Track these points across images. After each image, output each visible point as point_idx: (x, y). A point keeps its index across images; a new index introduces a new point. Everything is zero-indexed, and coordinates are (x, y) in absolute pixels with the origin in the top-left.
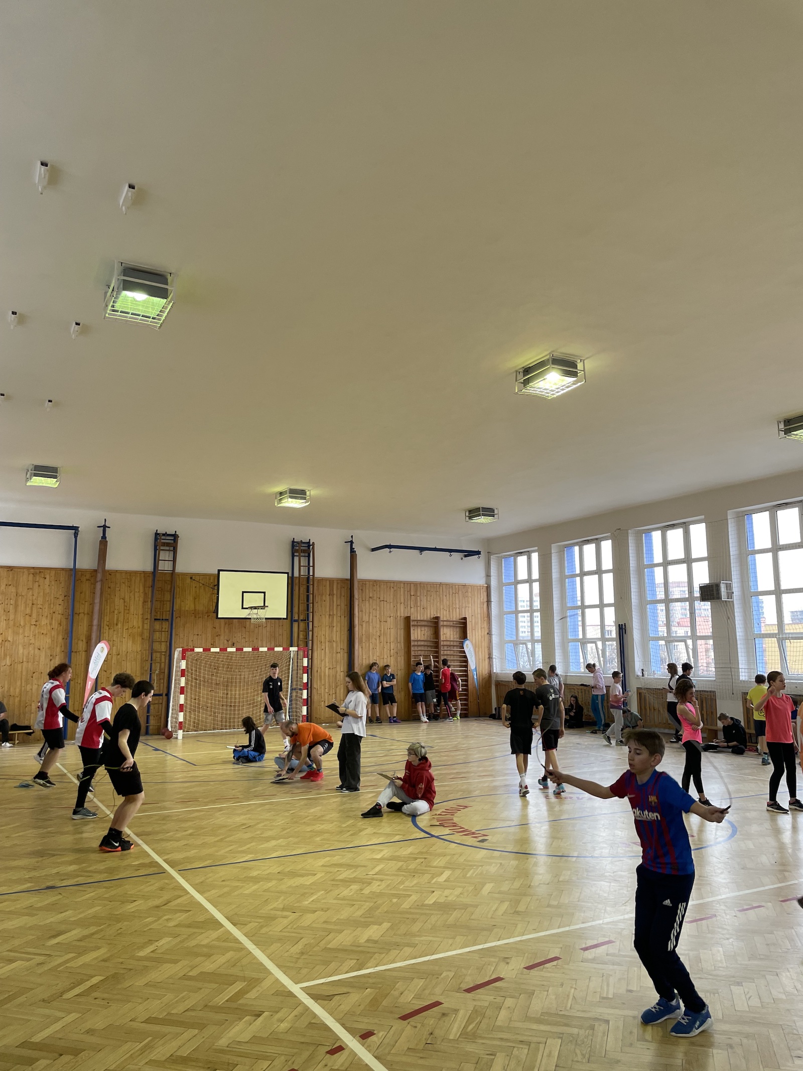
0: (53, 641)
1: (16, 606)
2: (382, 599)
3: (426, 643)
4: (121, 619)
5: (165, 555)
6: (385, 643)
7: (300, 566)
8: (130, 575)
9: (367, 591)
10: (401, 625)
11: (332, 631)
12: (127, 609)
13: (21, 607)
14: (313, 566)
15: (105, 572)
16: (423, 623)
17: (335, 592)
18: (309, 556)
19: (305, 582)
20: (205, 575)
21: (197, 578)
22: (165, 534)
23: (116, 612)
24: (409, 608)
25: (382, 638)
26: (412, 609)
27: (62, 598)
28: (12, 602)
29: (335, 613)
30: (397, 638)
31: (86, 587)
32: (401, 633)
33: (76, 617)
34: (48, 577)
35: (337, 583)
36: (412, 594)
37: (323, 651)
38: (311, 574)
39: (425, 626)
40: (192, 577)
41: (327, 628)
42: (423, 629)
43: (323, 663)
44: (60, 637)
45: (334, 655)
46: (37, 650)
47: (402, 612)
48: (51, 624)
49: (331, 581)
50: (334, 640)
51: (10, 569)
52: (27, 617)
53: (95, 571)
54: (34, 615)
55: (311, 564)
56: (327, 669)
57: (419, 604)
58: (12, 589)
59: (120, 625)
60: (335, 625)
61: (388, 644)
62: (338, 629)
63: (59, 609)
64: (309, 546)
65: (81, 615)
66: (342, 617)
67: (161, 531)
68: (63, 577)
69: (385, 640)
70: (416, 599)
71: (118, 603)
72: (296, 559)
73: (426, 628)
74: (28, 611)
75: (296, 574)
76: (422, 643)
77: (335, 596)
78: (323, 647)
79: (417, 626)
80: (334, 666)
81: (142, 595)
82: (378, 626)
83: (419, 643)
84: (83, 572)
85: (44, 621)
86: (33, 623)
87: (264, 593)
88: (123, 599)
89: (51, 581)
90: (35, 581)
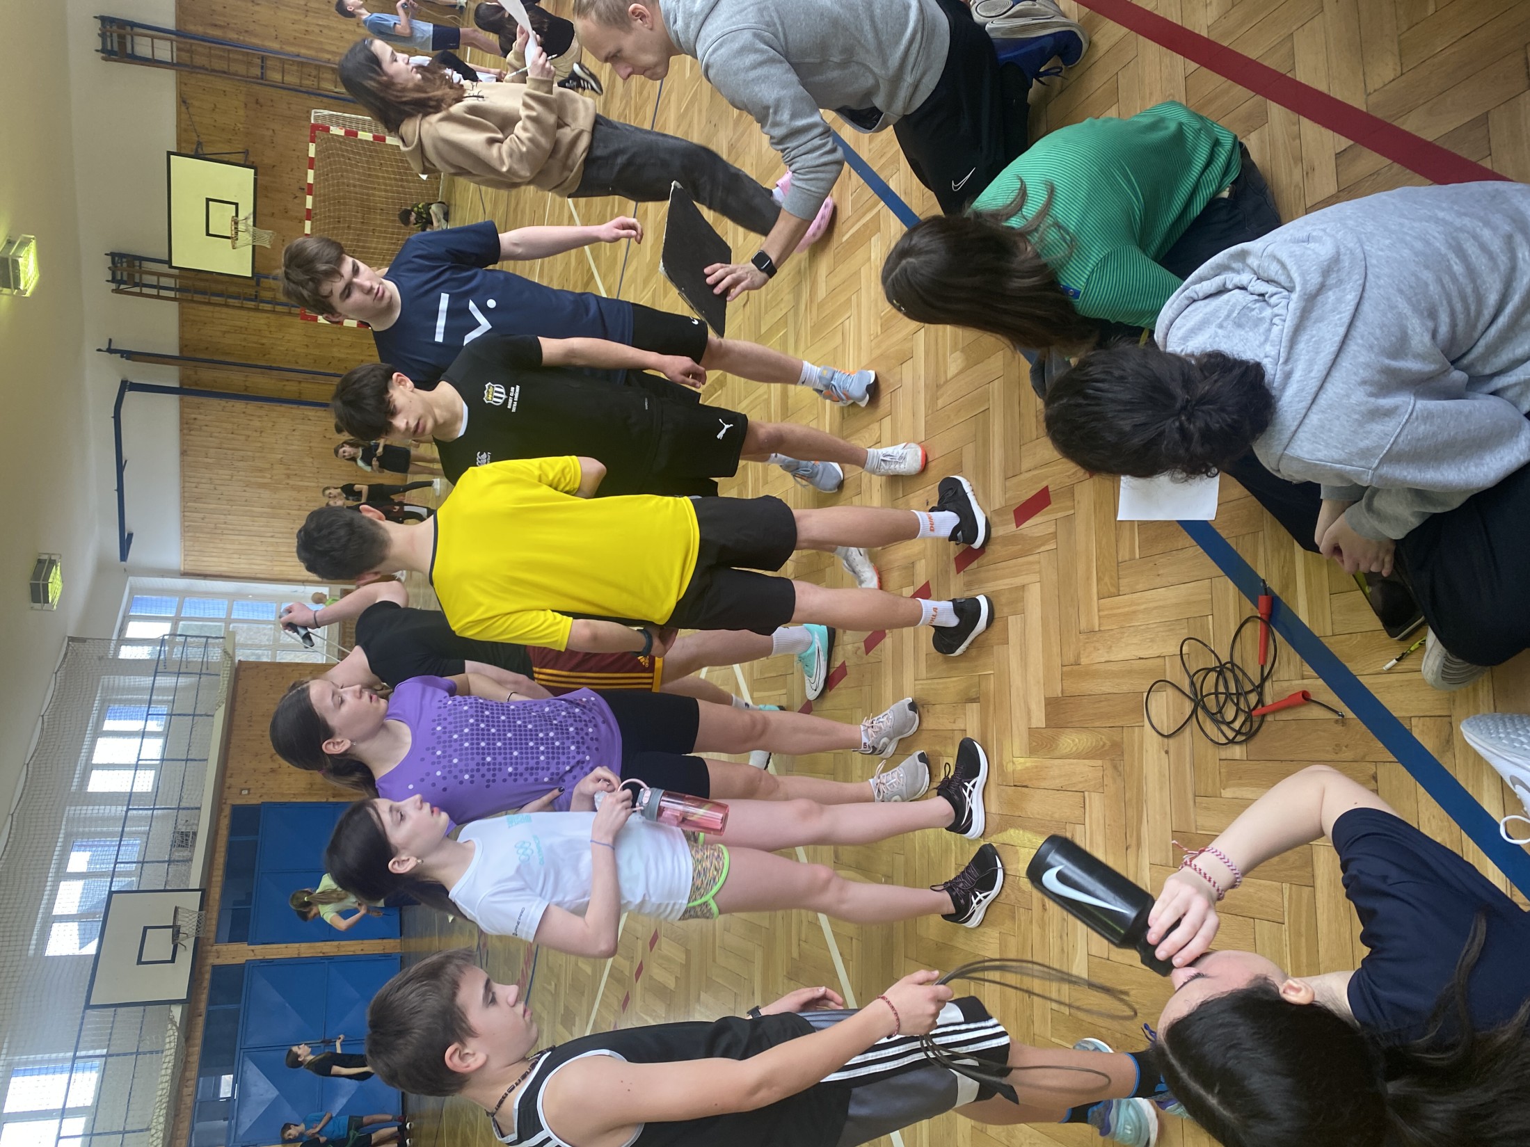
0: (283, 416)
1: (235, 449)
4: (254, 338)
8: (184, 321)
12: (240, 330)
13: (237, 444)
14: (152, 28)
15: (183, 357)
19: (181, 43)
22: (113, 269)
23: (243, 343)
28: (229, 452)
34: (193, 416)
41: (279, 13)
44: (279, 408)
46: (295, 433)
48: (260, 416)
51: (183, 453)
52: (250, 439)
53: (182, 366)
54: (248, 432)
55: (149, 31)
58: (212, 452)
59: (264, 341)
67: (108, 275)
71: (230, 340)
72: (140, 54)
74: (242, 438)
84: (184, 381)
85: (256, 423)
86: (258, 434)
87: (208, 200)
88: (225, 332)
89: (200, 414)
90: (200, 430)
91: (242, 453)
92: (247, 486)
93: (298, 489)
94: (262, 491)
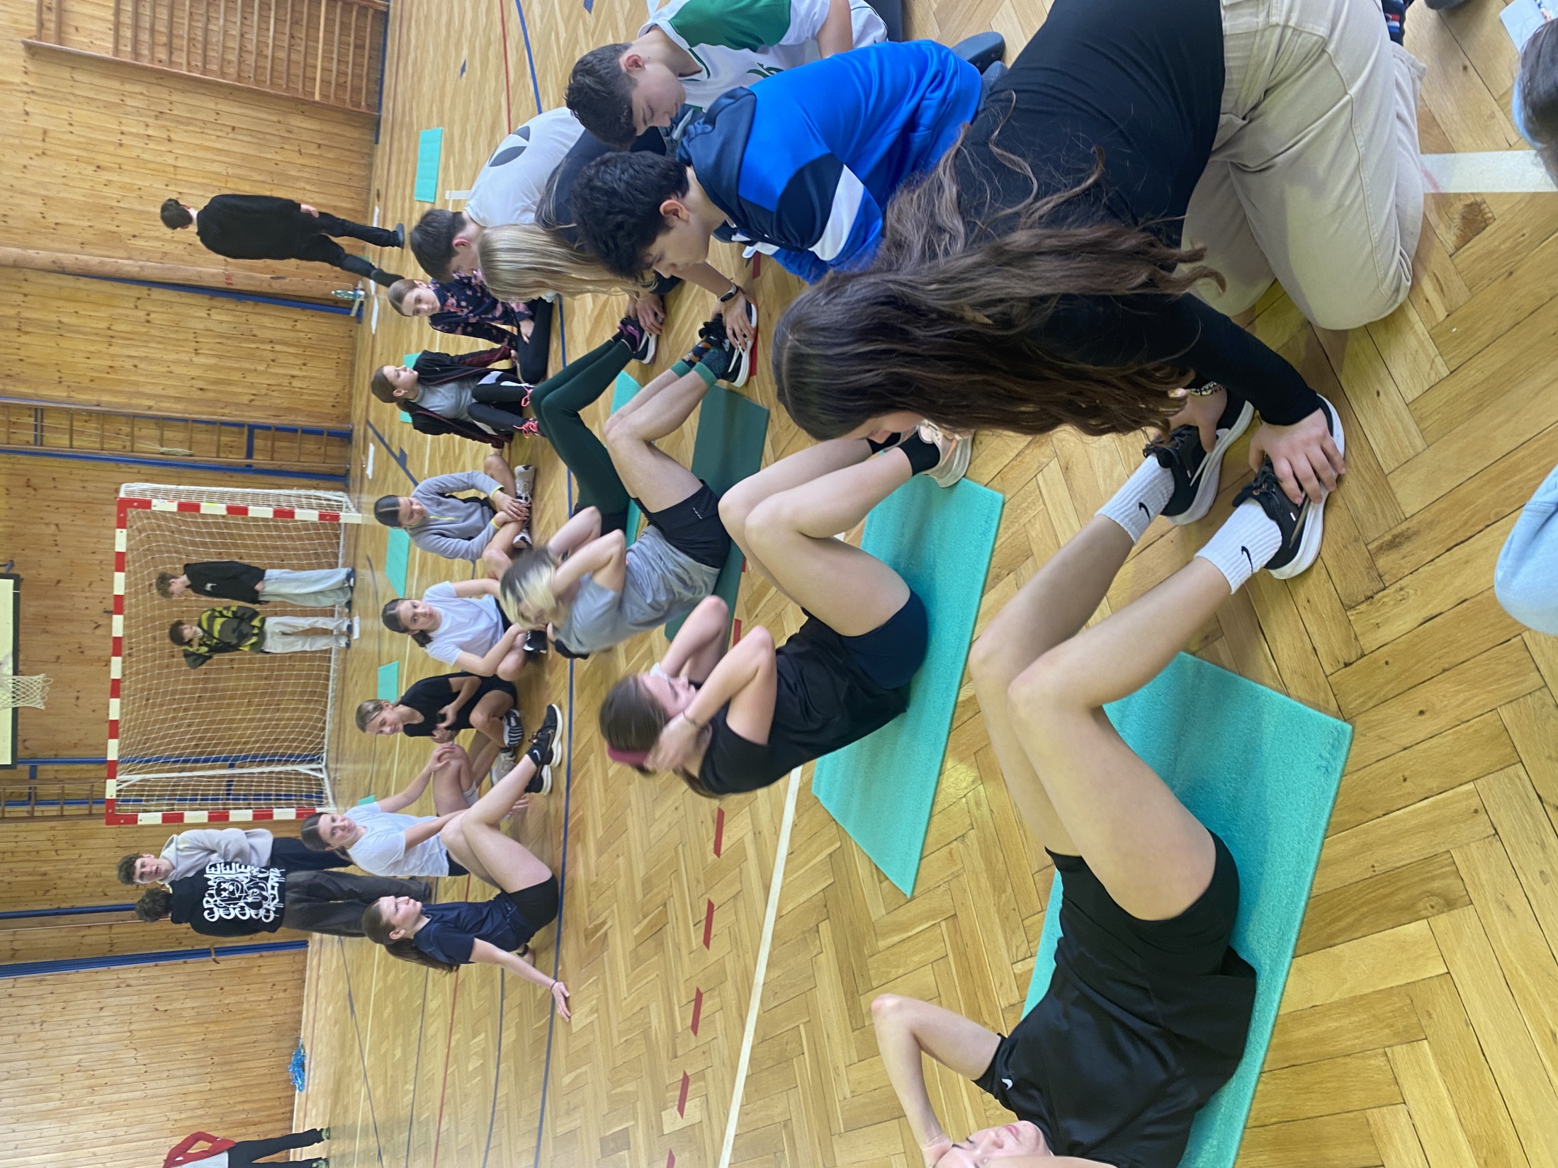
6: (121, 151)
11: (76, 330)
23: (9, 878)
25: (102, 159)
29: (12, 312)
30: (108, 105)
32: (86, 82)
37: (142, 365)
41: (64, 343)
43: (178, 370)
45: (153, 332)
46: (104, 1013)
50: (105, 325)
52: (22, 1040)
56: (196, 359)
59: (45, 868)
60: (54, 317)
61: (125, 140)
62: (71, 307)
66: (27, 288)
69: (111, 149)
78: (128, 364)
80: (191, 336)
82: (60, 167)
83: (127, 19)
85: (34, 1010)
86: (37, 1027)
92: (18, 1121)
93: (109, 1108)
94: (45, 1124)
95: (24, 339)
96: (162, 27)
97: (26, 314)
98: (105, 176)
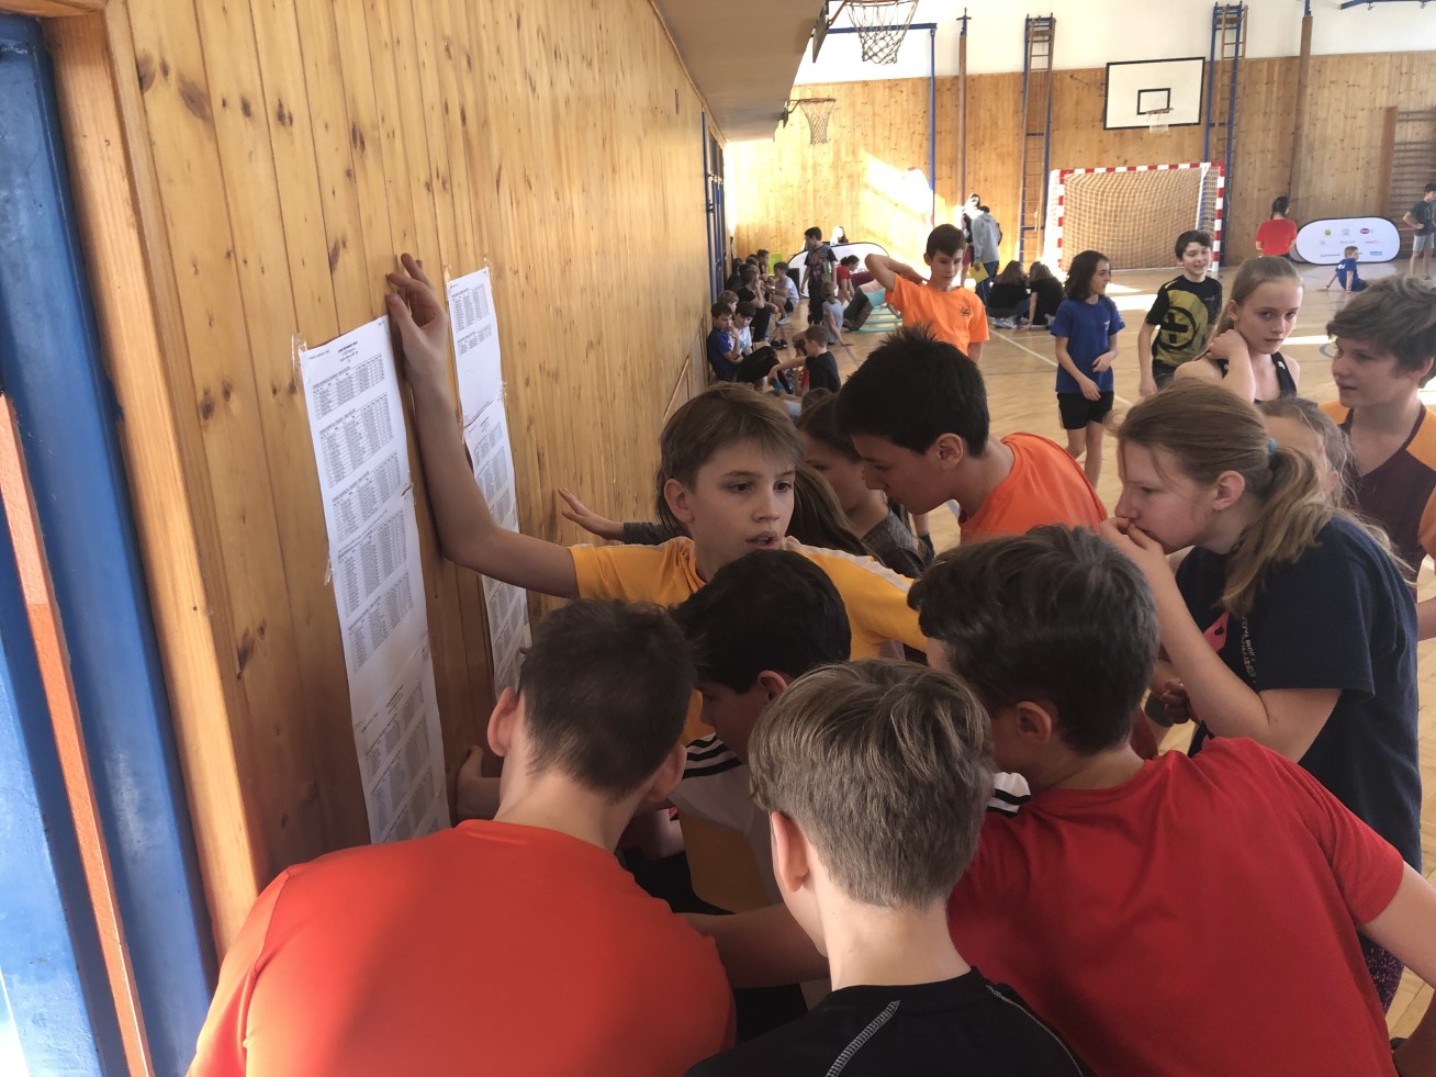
1: (874, 128)
2: (1351, 82)
3: (1419, 147)
4: (988, 135)
5: (1039, 49)
7: (1224, 44)
8: (997, 80)
9: (1328, 73)
10: (1380, 120)
12: (994, 123)
13: (879, 130)
14: (1244, 43)
15: (965, 78)
16: (1419, 116)
17: (1276, 78)
18: (1238, 28)
19: (1229, 68)
20: (1089, 71)
21: (1080, 76)
22: (1039, 19)
23: (982, 128)
24: (1396, 92)
25: (1346, 141)
26: (1402, 96)
27: (921, 114)
28: (870, 123)
29: (1274, 110)
30: (1370, 141)
31: (946, 99)
32: (1379, 133)
33: (937, 136)
34: (904, 90)
35: (1281, 65)
36: (1404, 71)
37: (1251, 166)
38: (1240, 54)
39: (1420, 120)
40: (1073, 74)
41: (1260, 132)
42: (1417, 123)
43: (1250, 182)
47: (1383, 100)
48: (911, 147)
49: (1271, 62)
50: (1270, 149)
51: (865, 83)
52: (887, 140)
53: (957, 78)
54: (893, 137)
55: (1241, 40)
56: (1256, 190)
57: (1413, 87)
58: (869, 108)
59: (987, 144)
61: (1356, 150)
62: (1278, 133)
63: (920, 128)
64: (1239, 14)
65: (943, 134)
67: (1033, 16)
68: (921, 89)
69: (1351, 145)
70: (1410, 80)
71: (984, 115)
72: (1219, 34)
73: (1422, 123)
74: (887, 133)
75: (1218, 57)
76: (1413, 147)
77: (1275, 84)
78: (1252, 160)
79: (1407, 121)
81: (1012, 104)
82: (1341, 124)
83: (1408, 147)
84: (943, 80)
86: (893, 147)
87: (1169, 90)
88: (990, 110)
89: (908, 95)
90: (891, 96)
91: (870, 132)
92: (836, 141)
94: (831, 155)
95: (1262, 116)
96: (1407, 161)
97: (1273, 116)
98: (1339, 142)
